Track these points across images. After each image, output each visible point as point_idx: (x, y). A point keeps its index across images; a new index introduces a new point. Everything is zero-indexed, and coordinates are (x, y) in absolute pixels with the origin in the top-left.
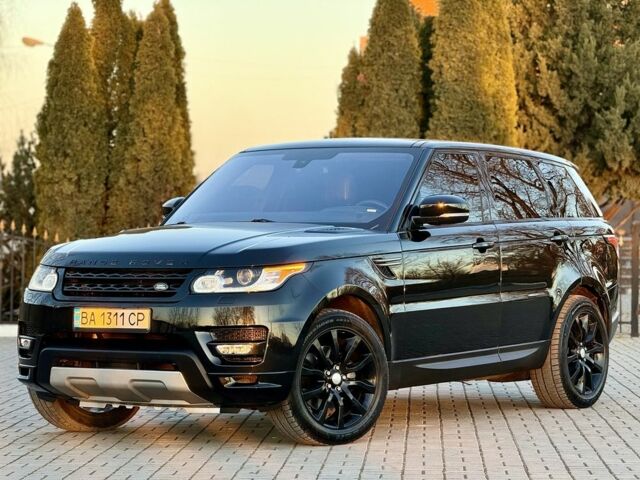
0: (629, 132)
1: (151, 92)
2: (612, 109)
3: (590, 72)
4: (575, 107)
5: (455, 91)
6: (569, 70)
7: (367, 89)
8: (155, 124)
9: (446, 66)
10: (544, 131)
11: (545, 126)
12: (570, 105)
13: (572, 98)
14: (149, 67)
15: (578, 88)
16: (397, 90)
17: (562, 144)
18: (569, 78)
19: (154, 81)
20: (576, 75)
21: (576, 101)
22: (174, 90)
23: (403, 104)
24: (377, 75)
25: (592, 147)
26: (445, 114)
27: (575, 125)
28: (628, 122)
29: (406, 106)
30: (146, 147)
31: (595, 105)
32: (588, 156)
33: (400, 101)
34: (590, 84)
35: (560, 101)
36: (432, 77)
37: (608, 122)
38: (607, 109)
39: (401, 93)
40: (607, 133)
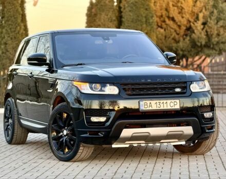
0: (204, 30)
1: (11, 17)
2: (198, 22)
3: (189, 7)
4: (184, 21)
5: (130, 15)
6: (181, 7)
7: (96, 15)
8: (13, 30)
9: (126, 5)
10: (172, 30)
11: (172, 28)
12: (182, 20)
13: (183, 17)
14: (10, 7)
15: (185, 14)
16: (107, 15)
17: (179, 36)
18: (182, 10)
19: (12, 13)
20: (184, 9)
21: (184, 19)
22: (21, 16)
23: (110, 20)
24: (99, 9)
25: (190, 36)
26: (126, 24)
27: (185, 28)
28: (204, 27)
29: (111, 22)
30: (9, 39)
31: (192, 20)
32: (189, 40)
33: (109, 19)
34: (190, 12)
35: (178, 19)
36: (122, 10)
37: (196, 27)
38: (196, 22)
39: (109, 16)
40: (196, 31)
